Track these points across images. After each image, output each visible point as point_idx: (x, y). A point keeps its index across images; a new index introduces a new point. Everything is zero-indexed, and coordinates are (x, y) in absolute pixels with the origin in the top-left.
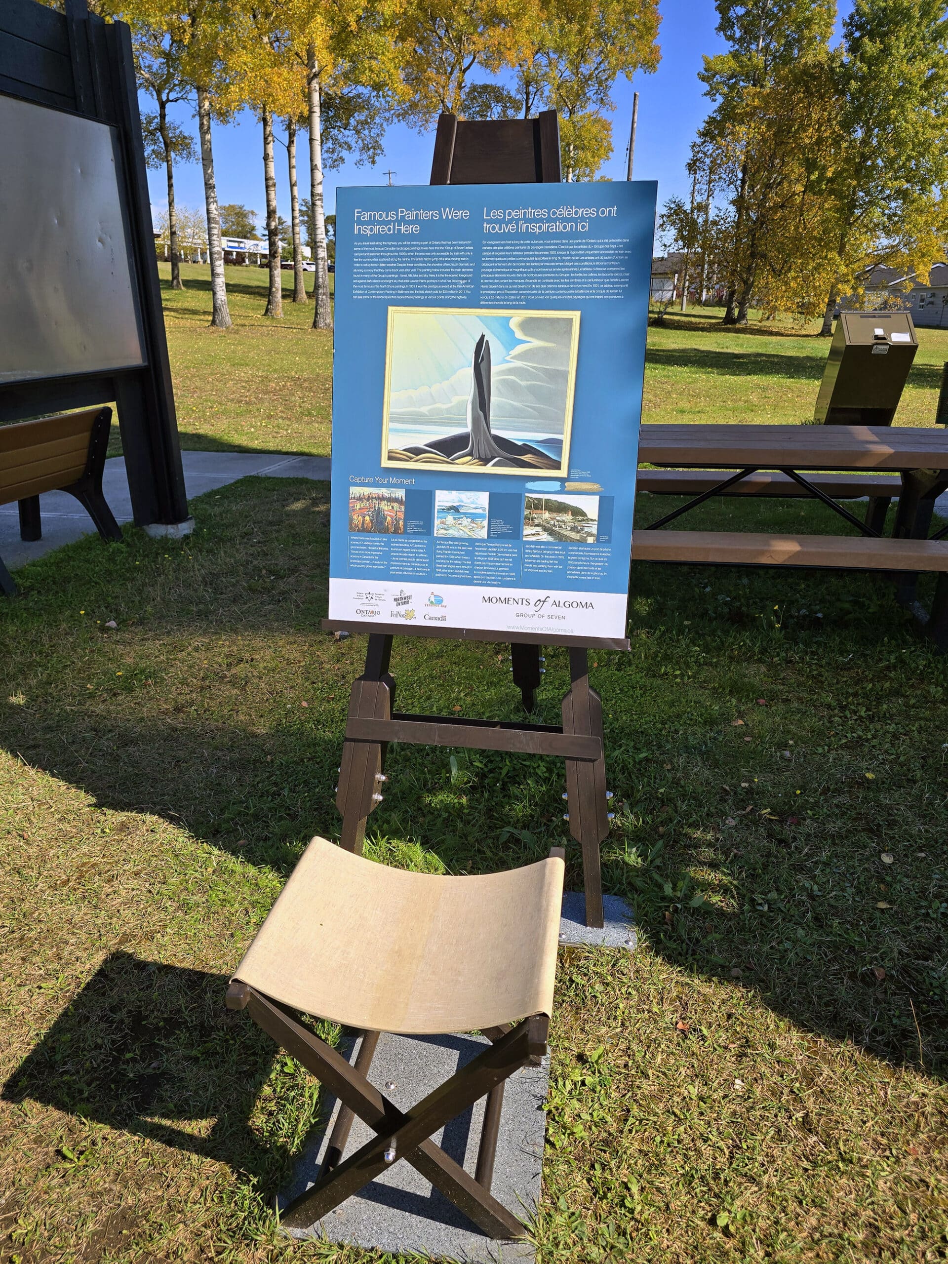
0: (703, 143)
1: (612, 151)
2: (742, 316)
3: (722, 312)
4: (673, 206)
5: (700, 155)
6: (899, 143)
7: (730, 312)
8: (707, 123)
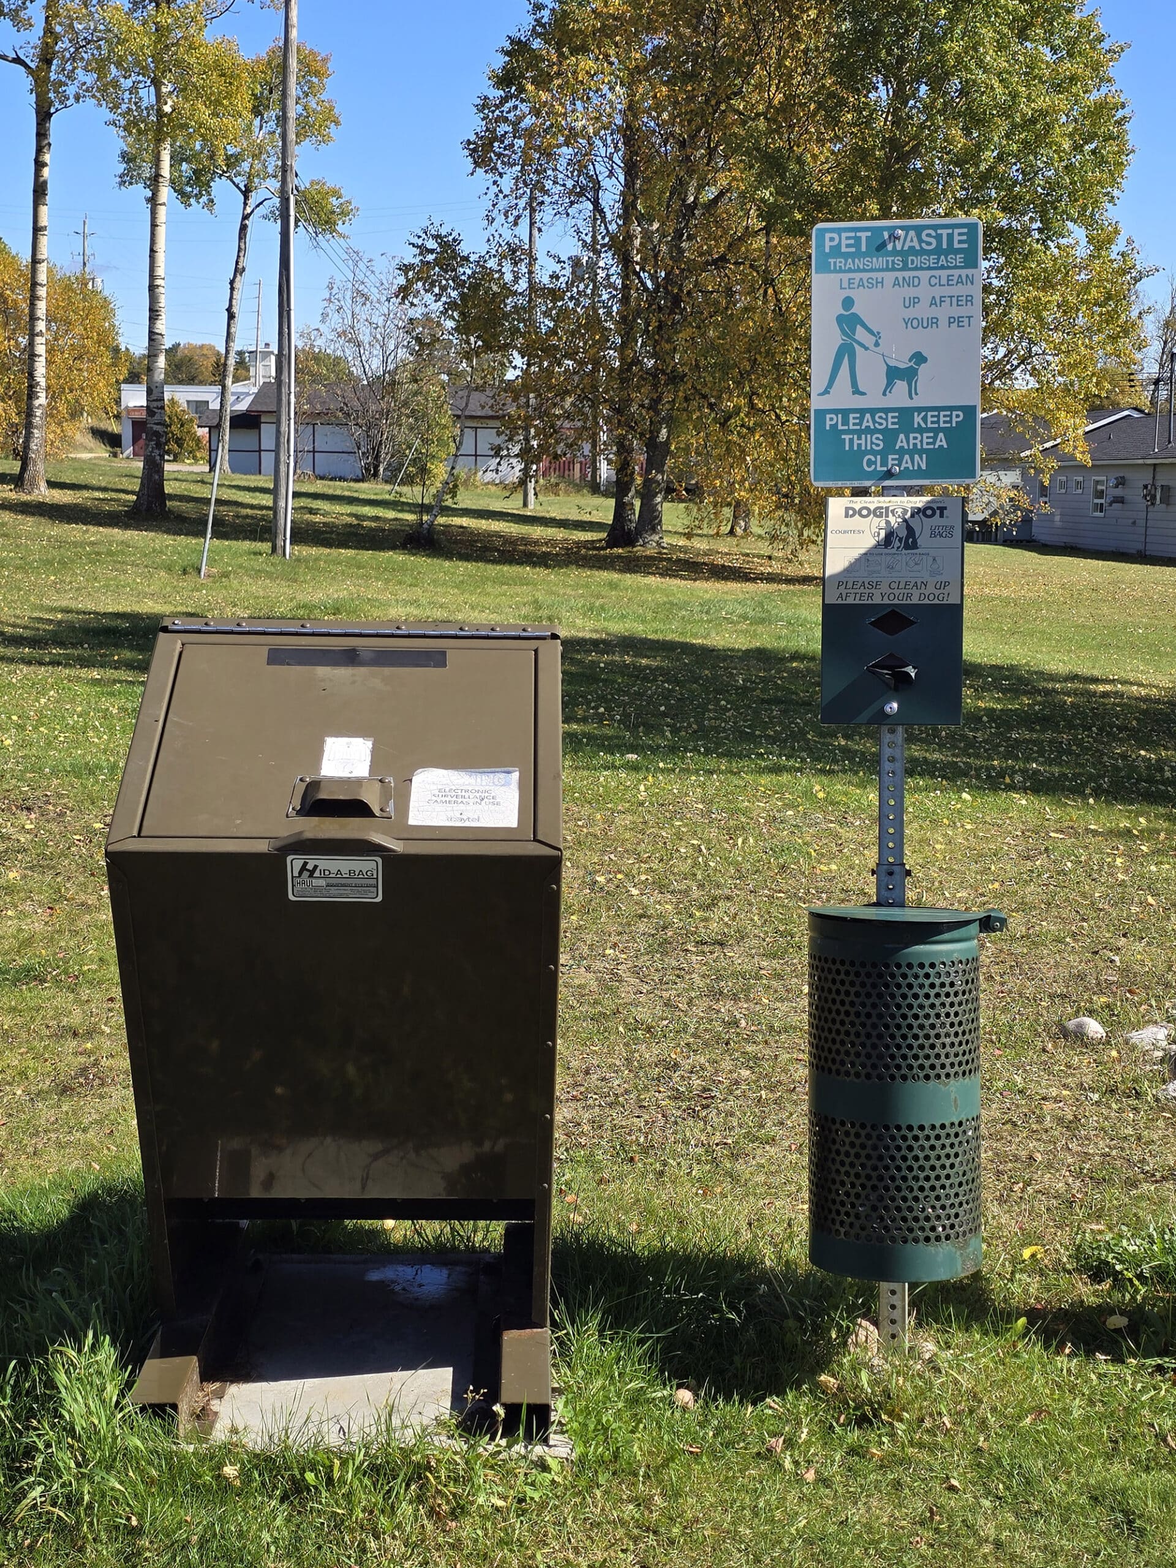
0: (504, 100)
1: (337, 123)
2: (651, 520)
3: (603, 510)
4: (432, 244)
5: (503, 128)
6: (974, 120)
7: (621, 510)
8: (507, 53)
